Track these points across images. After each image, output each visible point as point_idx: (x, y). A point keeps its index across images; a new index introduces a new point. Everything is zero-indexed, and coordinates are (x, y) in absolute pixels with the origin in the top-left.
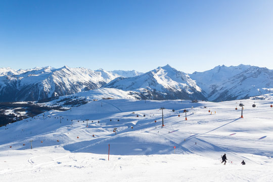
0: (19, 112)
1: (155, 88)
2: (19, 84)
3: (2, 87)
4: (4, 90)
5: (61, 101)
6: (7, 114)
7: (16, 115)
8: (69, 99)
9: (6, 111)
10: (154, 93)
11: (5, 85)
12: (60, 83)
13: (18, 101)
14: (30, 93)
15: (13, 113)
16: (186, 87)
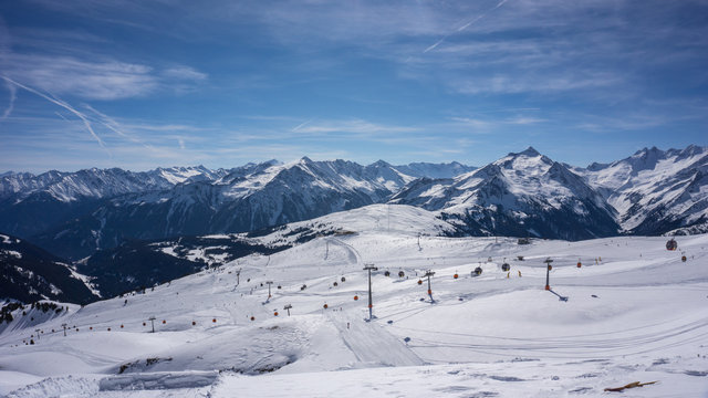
0: (212, 255)
1: (500, 202)
2: (217, 200)
3: (188, 205)
4: (191, 211)
5: (292, 233)
6: (191, 258)
7: (206, 260)
8: (306, 229)
9: (191, 252)
10: (500, 213)
11: (193, 201)
12: (293, 194)
13: (214, 234)
14: (235, 216)
15: (202, 257)
16: (573, 198)
